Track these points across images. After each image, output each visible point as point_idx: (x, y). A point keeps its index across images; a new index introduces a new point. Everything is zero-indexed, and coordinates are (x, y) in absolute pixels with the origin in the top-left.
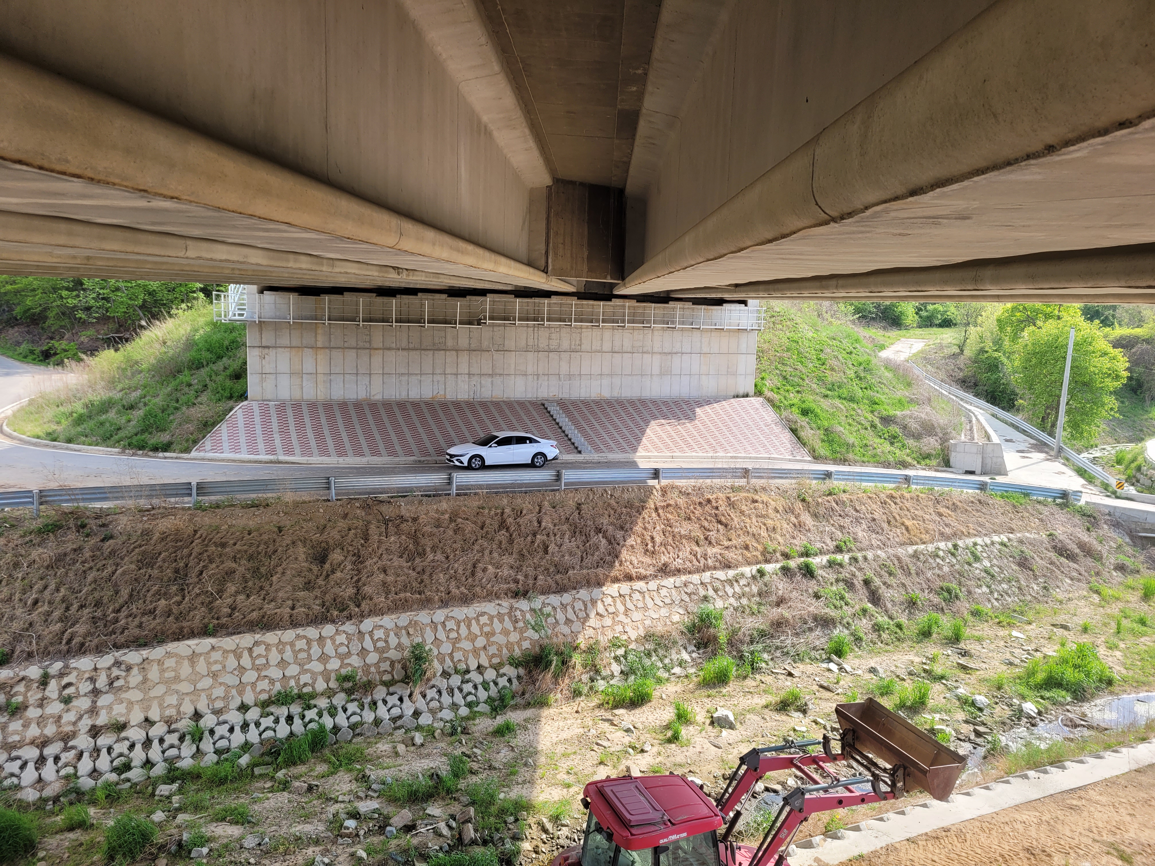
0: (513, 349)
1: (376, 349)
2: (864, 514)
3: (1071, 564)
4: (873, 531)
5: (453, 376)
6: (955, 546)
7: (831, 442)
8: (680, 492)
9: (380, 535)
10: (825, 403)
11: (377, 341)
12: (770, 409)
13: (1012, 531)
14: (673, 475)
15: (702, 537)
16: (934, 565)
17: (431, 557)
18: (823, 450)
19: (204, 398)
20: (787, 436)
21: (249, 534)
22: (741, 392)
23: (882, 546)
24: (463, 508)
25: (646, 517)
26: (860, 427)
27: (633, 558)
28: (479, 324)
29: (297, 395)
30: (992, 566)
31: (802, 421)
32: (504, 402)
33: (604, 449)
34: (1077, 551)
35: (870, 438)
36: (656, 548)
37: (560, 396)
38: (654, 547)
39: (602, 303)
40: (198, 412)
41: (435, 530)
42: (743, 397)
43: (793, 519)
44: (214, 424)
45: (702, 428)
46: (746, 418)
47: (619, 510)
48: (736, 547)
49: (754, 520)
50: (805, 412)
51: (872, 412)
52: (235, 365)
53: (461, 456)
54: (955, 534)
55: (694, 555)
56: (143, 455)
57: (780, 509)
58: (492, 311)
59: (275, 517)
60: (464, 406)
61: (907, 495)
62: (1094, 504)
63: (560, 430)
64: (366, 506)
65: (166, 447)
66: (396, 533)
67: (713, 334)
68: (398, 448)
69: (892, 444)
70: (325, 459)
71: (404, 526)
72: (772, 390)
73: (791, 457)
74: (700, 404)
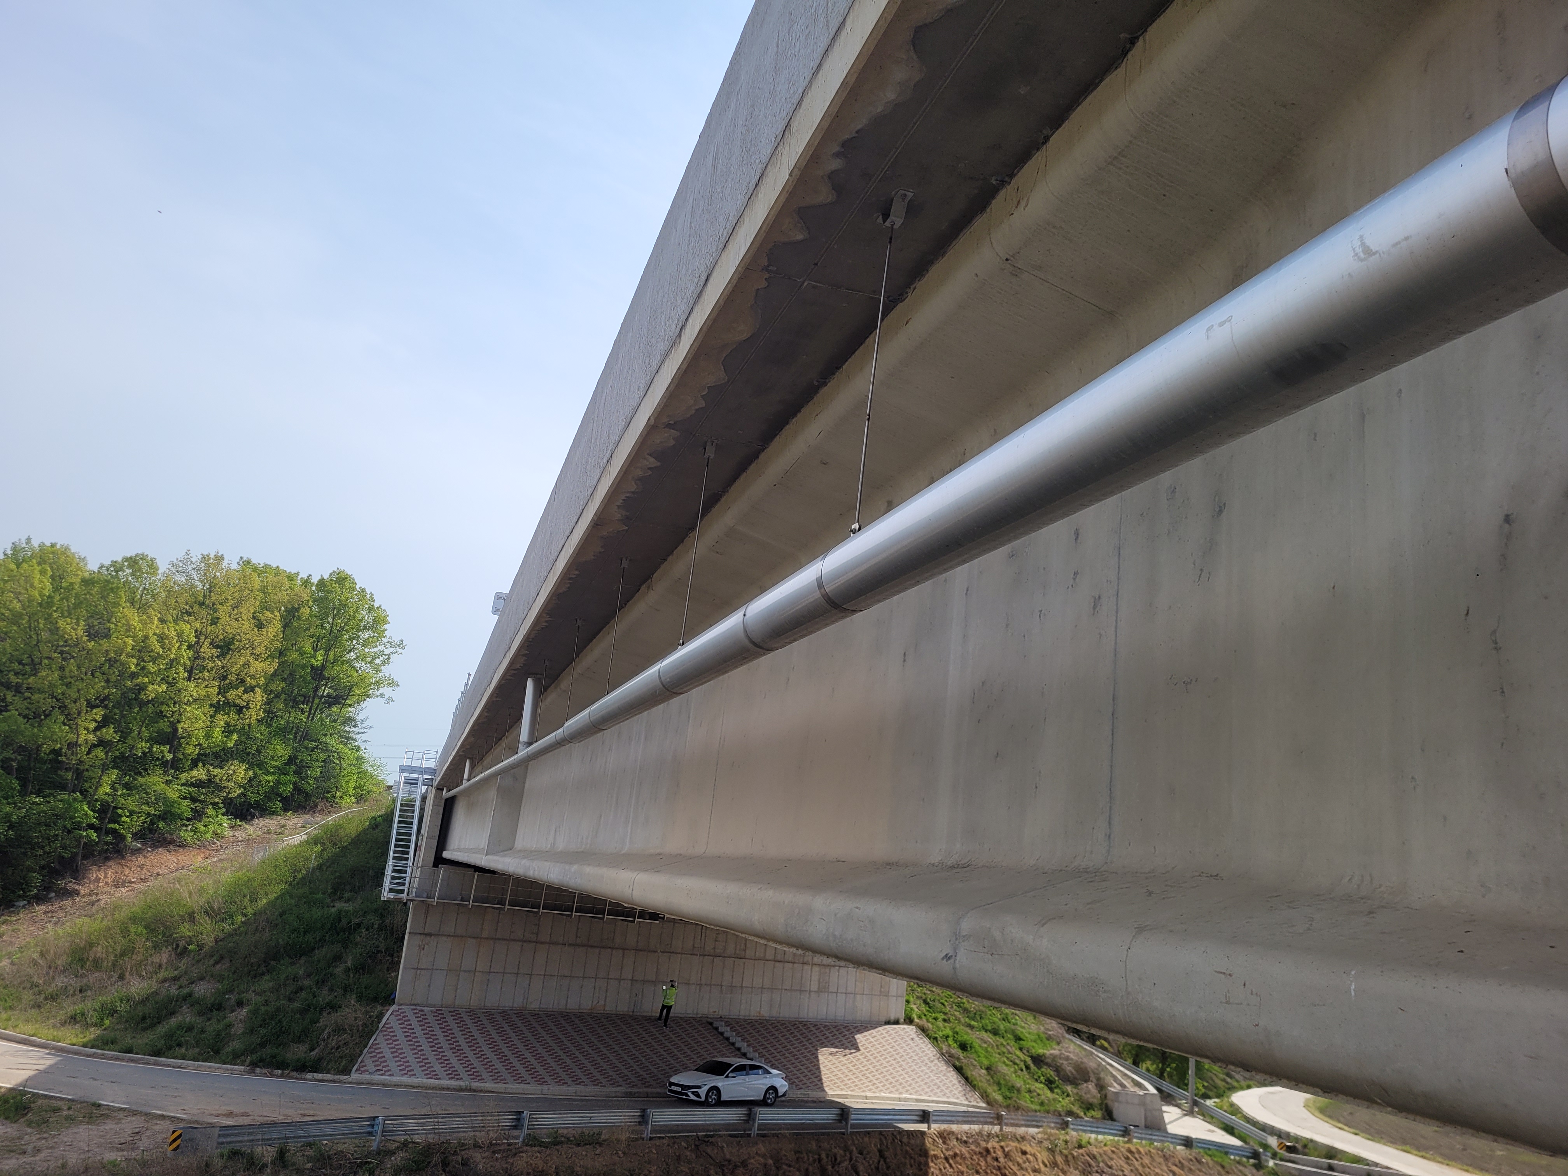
0: (680, 950)
1: (542, 943)
5: (617, 982)
7: (999, 1085)
10: (975, 1036)
11: (545, 934)
12: (926, 1040)
20: (952, 1076)
22: (893, 1017)
26: (1015, 1066)
29: (449, 999)
31: (964, 1057)
33: (800, 1085)
35: (1030, 1081)
37: (724, 1013)
42: (895, 1023)
44: (369, 1035)
45: (870, 1058)
50: (963, 1047)
51: (1020, 1049)
56: (285, 1077)
59: (617, 1157)
65: (316, 1066)
68: (597, 1074)
69: (1052, 1089)
72: (921, 1017)
74: (859, 1031)
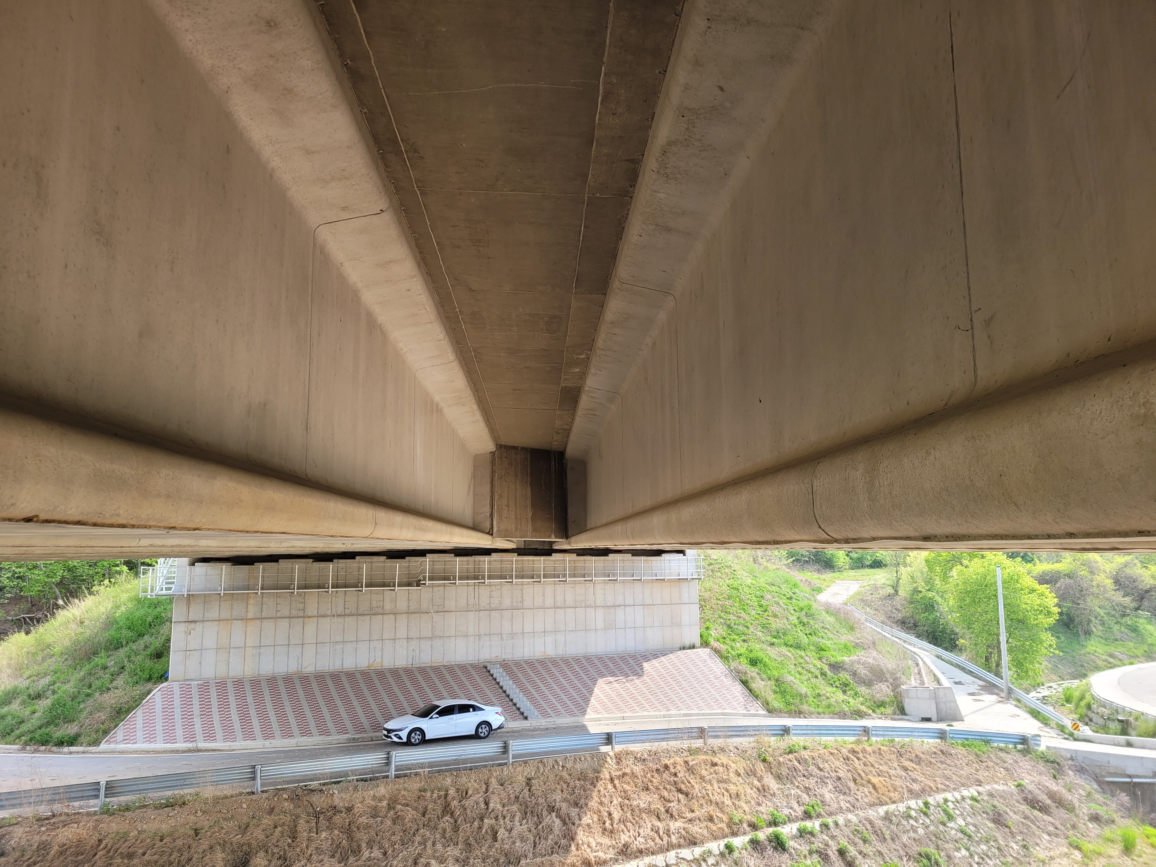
0: (453, 609)
1: (310, 617)
2: (829, 773)
3: (1046, 817)
4: (840, 792)
5: (392, 642)
6: (926, 804)
7: (783, 693)
8: (636, 758)
9: (310, 832)
10: (772, 652)
11: (312, 609)
12: (718, 660)
13: (980, 783)
14: (626, 739)
15: (663, 810)
16: (908, 828)
17: (366, 854)
18: (776, 703)
19: (120, 682)
20: (738, 689)
21: (161, 840)
22: (687, 643)
23: (852, 808)
24: (403, 792)
25: (602, 789)
26: (810, 675)
27: (591, 840)
28: (418, 585)
29: (222, 672)
30: (967, 824)
31: (752, 672)
32: (444, 666)
33: (551, 713)
34: (1048, 802)
35: (822, 687)
36: (615, 826)
37: (503, 657)
38: (612, 825)
39: (542, 558)
40: (110, 699)
41: (372, 821)
42: (690, 648)
43: (756, 782)
44: (129, 711)
45: (651, 684)
46: (695, 671)
47: (572, 784)
48: (699, 820)
49: (716, 786)
50: (754, 662)
51: (820, 659)
52: (156, 643)
53: (400, 730)
54: (923, 791)
55: (656, 832)
56: (44, 752)
57: (742, 772)
58: (432, 571)
59: (192, 817)
60: (402, 673)
61: (869, 749)
62: (1055, 748)
63: (504, 695)
64: (295, 797)
65: (72, 741)
66: (328, 827)
67: (655, 585)
68: (330, 725)
69: (844, 692)
70: (250, 744)
71: (337, 819)
72: (718, 640)
73: (745, 712)
74: (647, 659)
